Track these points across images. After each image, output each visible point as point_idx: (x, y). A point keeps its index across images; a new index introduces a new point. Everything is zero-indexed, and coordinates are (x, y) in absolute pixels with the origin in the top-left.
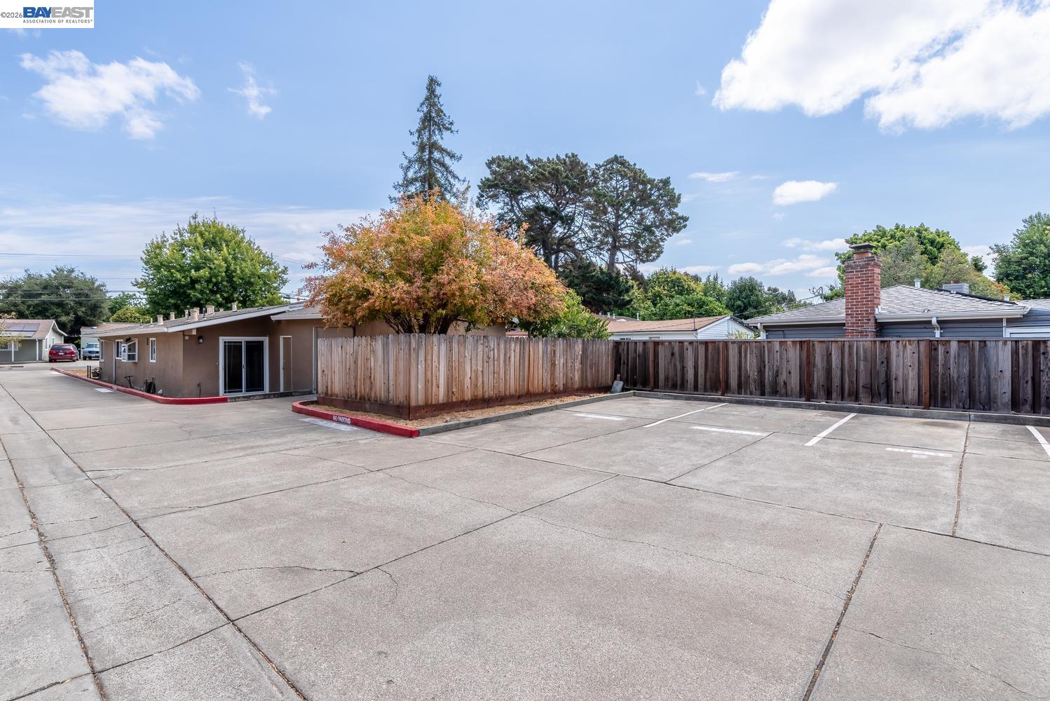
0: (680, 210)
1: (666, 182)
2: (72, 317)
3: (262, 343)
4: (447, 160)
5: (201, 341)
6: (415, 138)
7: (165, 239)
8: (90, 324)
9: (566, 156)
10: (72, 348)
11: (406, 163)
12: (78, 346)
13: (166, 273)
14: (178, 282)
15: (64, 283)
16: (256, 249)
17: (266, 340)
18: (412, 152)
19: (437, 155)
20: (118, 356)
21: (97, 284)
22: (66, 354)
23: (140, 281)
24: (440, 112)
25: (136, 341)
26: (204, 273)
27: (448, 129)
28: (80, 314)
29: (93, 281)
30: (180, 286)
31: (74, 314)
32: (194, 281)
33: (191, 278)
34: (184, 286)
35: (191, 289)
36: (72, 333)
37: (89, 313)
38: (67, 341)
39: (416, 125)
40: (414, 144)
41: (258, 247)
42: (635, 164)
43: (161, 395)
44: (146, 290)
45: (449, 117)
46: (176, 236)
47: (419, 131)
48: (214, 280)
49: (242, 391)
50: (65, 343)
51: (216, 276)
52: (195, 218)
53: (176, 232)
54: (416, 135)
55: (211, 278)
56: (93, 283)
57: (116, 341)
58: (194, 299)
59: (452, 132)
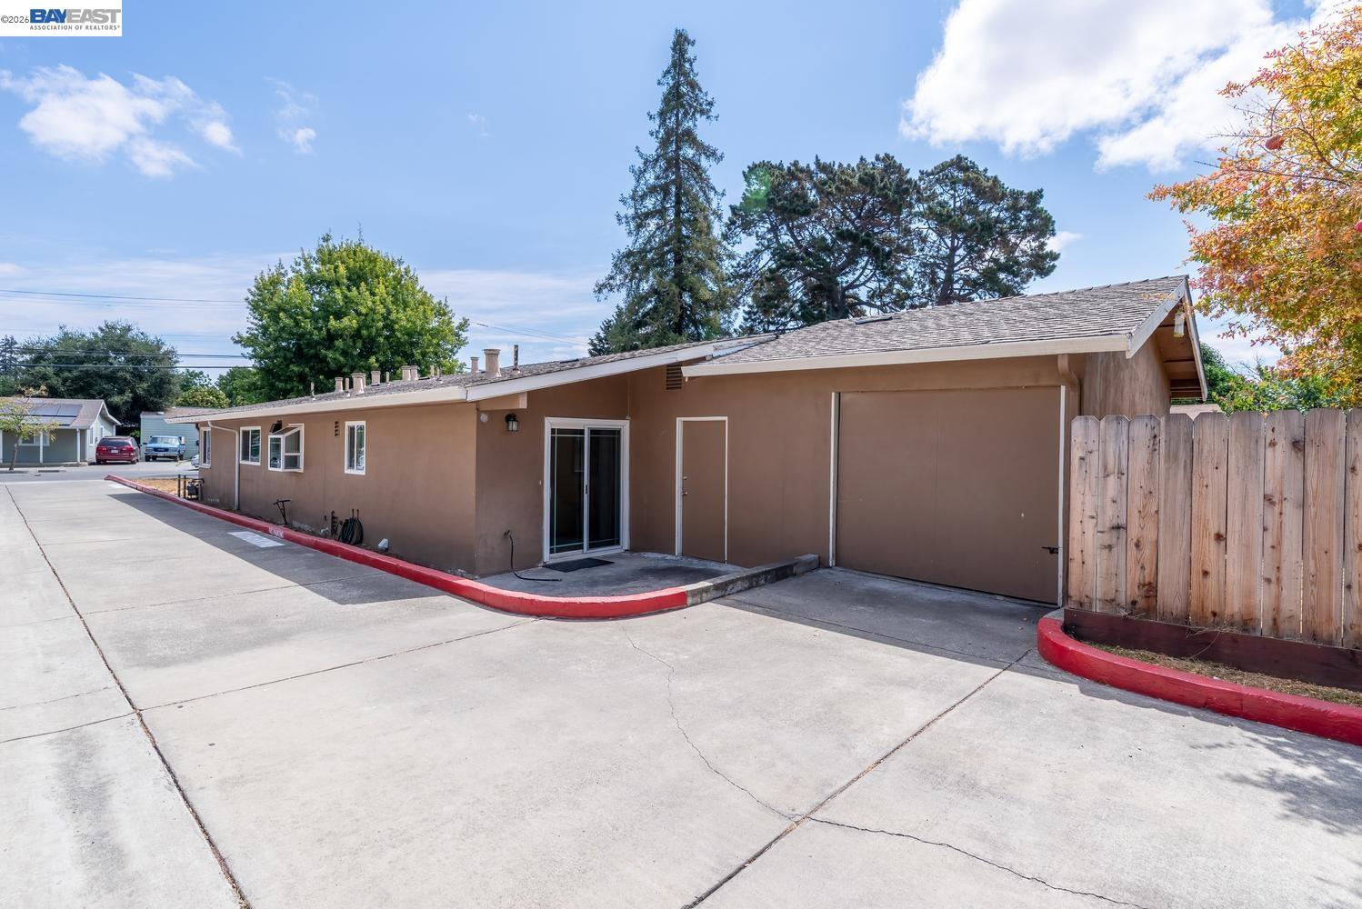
0: (1052, 244)
1: (1035, 197)
2: (128, 396)
3: (616, 434)
4: (704, 162)
5: (514, 426)
6: (655, 125)
7: (283, 271)
8: (154, 408)
9: (877, 158)
10: (130, 442)
11: (639, 163)
12: (138, 440)
13: (287, 321)
14: (308, 336)
15: (117, 345)
16: (419, 292)
17: (624, 426)
18: (651, 147)
19: (689, 152)
20: (245, 457)
21: (164, 349)
22: (121, 451)
23: (245, 335)
24: (693, 86)
25: (302, 428)
26: (349, 322)
27: (702, 112)
28: (140, 392)
29: (159, 345)
30: (311, 344)
31: (131, 392)
32: (331, 337)
33: (328, 330)
34: (318, 343)
35: (328, 348)
36: (128, 418)
37: (153, 391)
38: (120, 431)
39: (656, 106)
40: (652, 134)
41: (422, 289)
42: (986, 170)
43: (385, 552)
44: (254, 351)
45: (706, 93)
46: (298, 268)
47: (662, 114)
48: (364, 332)
49: (581, 547)
50: (117, 434)
51: (368, 328)
52: (326, 239)
53: (298, 260)
54: (658, 121)
55: (358, 330)
56: (159, 348)
57: (242, 429)
58: (333, 365)
59: (708, 118)
